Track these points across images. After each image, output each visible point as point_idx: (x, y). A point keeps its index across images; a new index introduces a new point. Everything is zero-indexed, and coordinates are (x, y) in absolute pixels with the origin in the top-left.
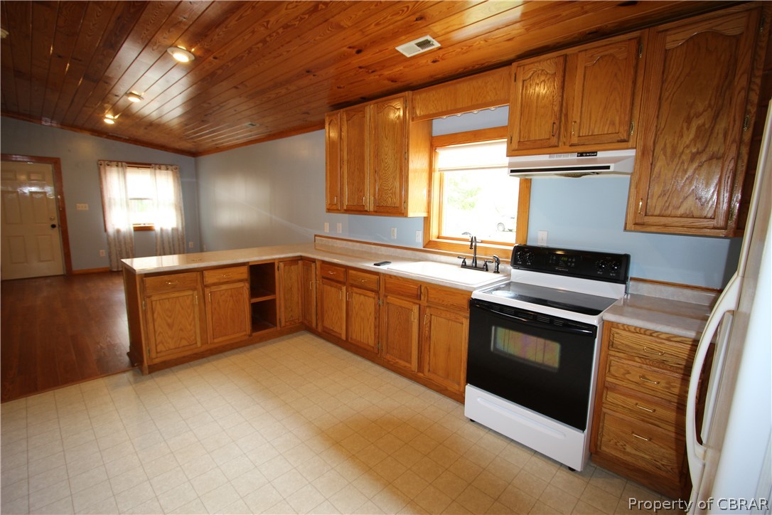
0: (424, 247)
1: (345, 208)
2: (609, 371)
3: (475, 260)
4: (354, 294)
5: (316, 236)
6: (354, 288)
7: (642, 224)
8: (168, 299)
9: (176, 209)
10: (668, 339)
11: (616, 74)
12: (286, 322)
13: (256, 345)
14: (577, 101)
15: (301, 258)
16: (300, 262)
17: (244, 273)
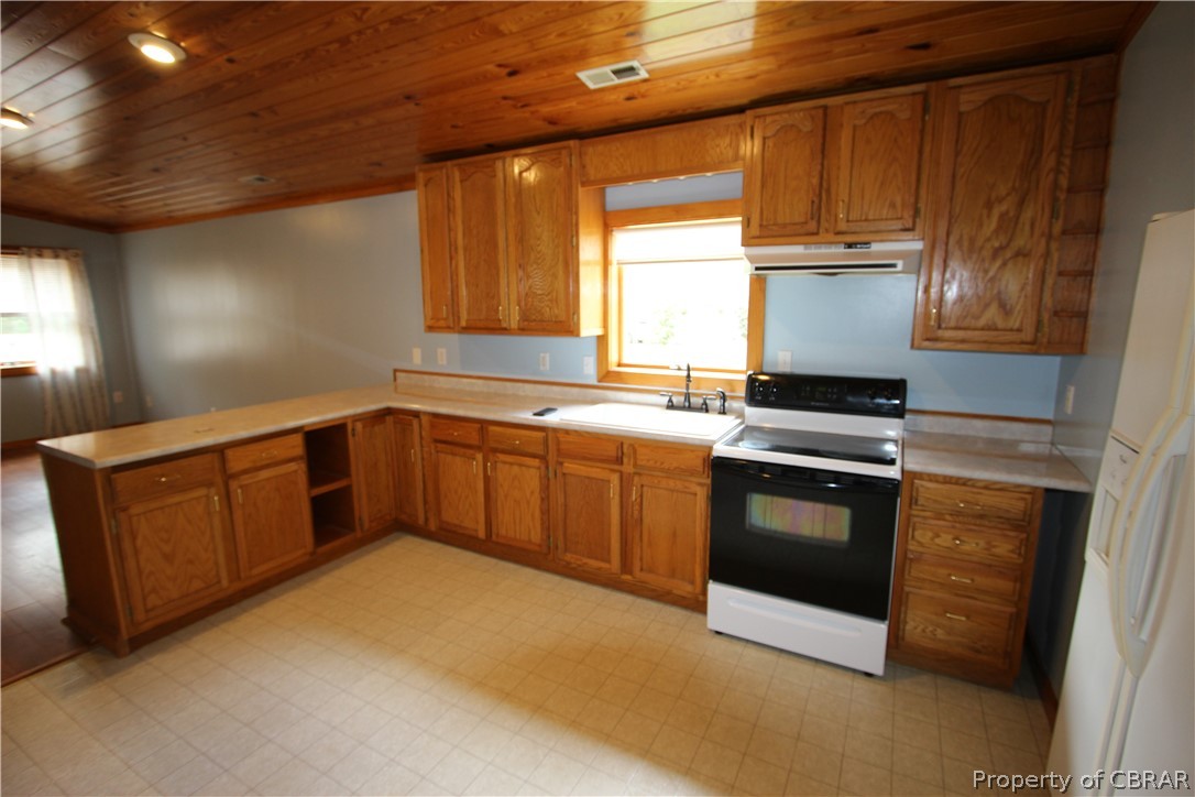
0: (599, 381)
1: (463, 323)
2: (913, 537)
3: (688, 396)
4: (499, 465)
5: (395, 371)
6: (499, 455)
7: (936, 339)
8: (162, 508)
9: (83, 333)
10: (986, 488)
11: (896, 140)
12: (371, 521)
13: (324, 568)
14: (844, 173)
15: (389, 411)
16: (387, 418)
17: (296, 446)
